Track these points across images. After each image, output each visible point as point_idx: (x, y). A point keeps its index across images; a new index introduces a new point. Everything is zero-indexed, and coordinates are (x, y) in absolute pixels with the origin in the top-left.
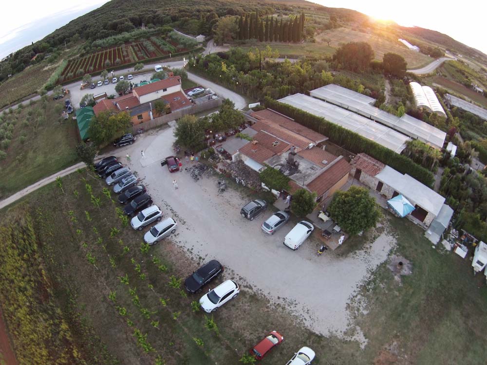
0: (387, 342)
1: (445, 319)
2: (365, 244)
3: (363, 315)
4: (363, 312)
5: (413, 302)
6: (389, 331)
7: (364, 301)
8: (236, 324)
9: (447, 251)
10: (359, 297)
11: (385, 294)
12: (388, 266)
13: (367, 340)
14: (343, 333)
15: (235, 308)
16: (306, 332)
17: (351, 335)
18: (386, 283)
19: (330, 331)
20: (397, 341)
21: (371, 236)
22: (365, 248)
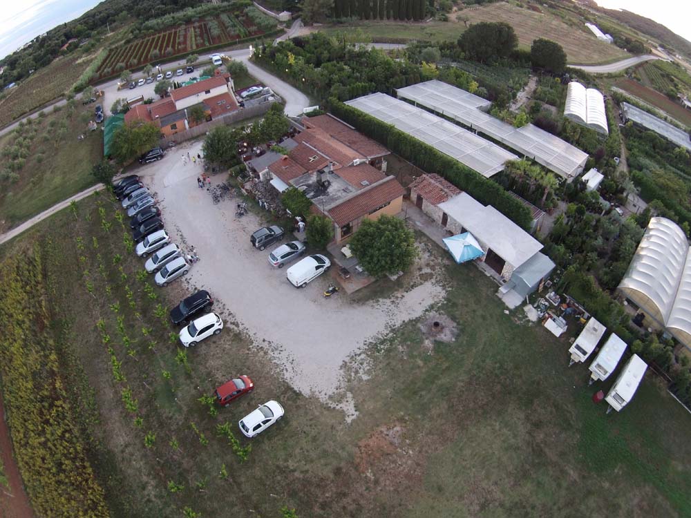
0: (385, 424)
1: (494, 418)
2: (396, 292)
3: (360, 380)
4: (363, 376)
5: (444, 380)
6: (392, 409)
7: (368, 363)
8: (212, 363)
9: (529, 321)
10: (363, 356)
11: (402, 360)
12: (419, 325)
13: (357, 413)
14: (327, 397)
15: (215, 345)
16: (284, 385)
17: (338, 402)
18: (408, 346)
19: (313, 390)
20: (401, 426)
21: (409, 283)
22: (393, 296)
